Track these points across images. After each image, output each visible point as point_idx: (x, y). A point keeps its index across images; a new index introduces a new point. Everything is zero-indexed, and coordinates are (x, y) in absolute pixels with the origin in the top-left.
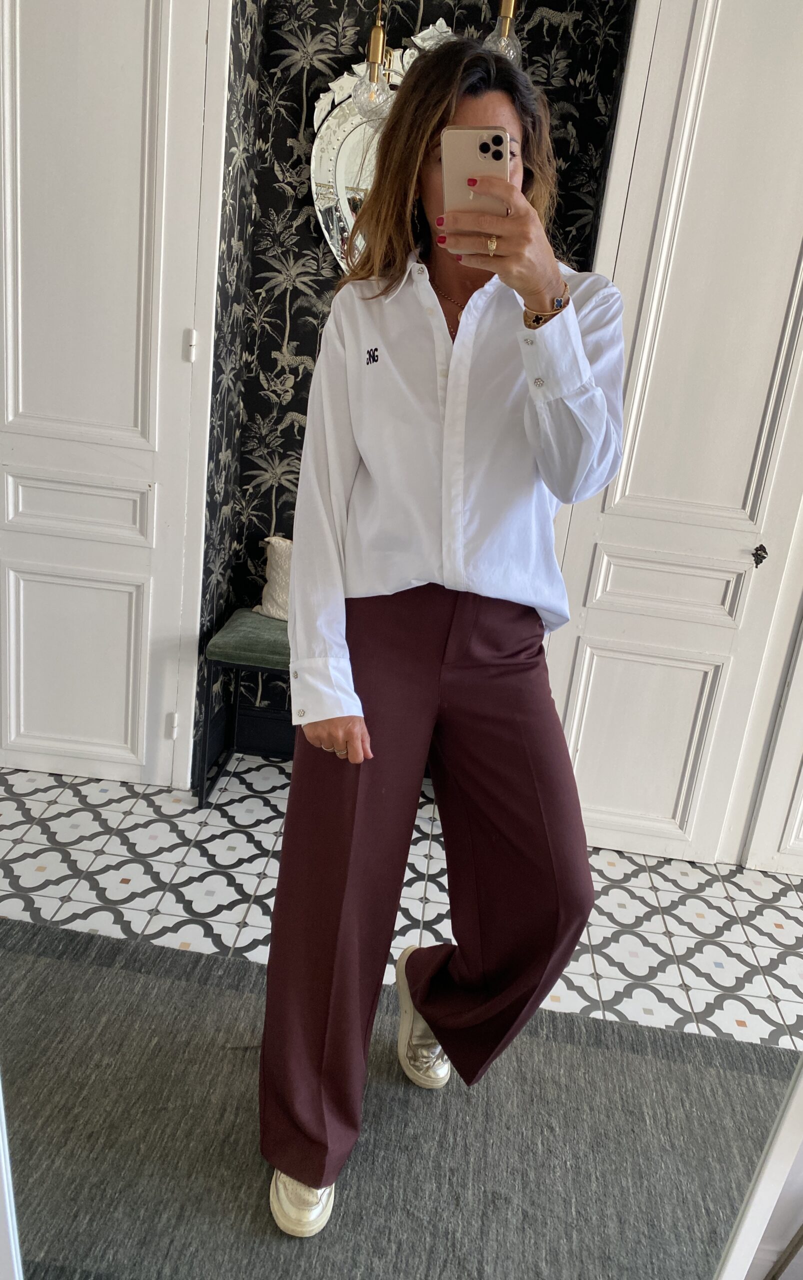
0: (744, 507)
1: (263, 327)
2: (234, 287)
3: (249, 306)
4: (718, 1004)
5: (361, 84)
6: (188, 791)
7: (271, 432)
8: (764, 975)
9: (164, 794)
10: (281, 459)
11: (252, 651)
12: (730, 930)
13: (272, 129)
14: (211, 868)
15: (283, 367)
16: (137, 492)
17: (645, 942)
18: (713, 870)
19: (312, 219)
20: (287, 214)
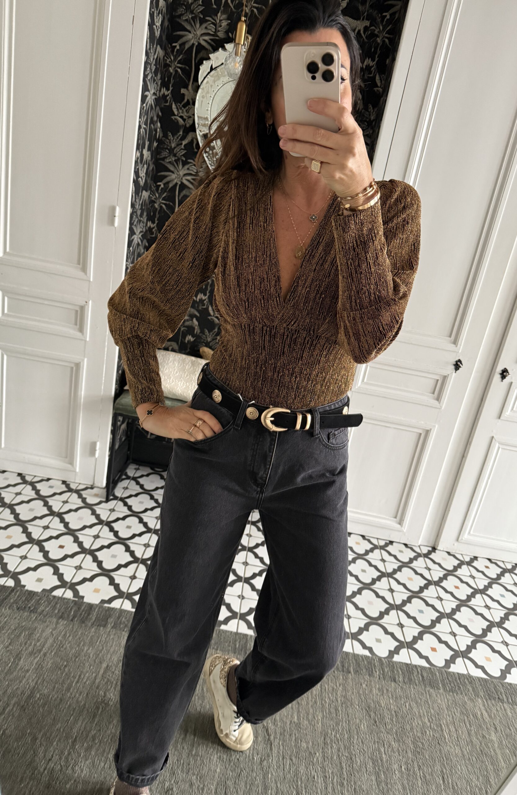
0: (450, 336)
1: (161, 207)
2: (144, 181)
3: (153, 193)
4: (420, 636)
5: (230, 57)
6: (104, 488)
8: (448, 618)
9: (88, 490)
12: (427, 589)
13: (172, 81)
14: (115, 539)
16: (78, 305)
17: (378, 595)
18: (418, 550)
19: (195, 141)
20: (179, 136)
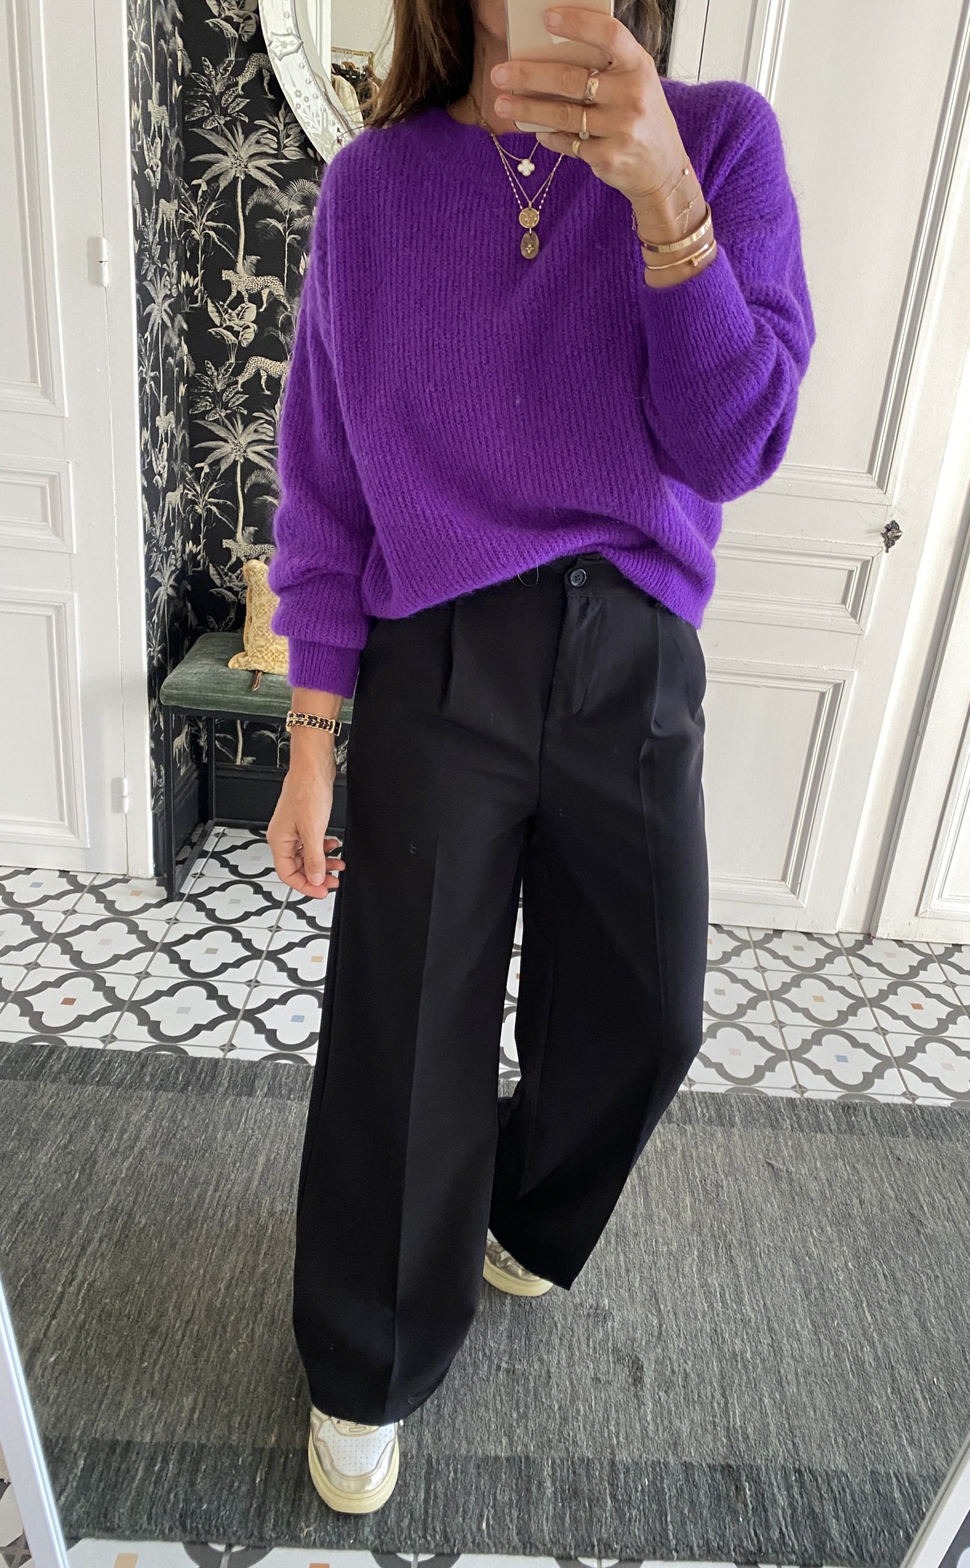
0: (870, 470)
1: (207, 236)
2: (158, 176)
3: (184, 205)
6: (151, 879)
7: (229, 386)
8: (899, 1067)
9: (119, 885)
10: (245, 426)
11: (224, 692)
12: (855, 1014)
14: (184, 977)
15: (239, 293)
16: (46, 475)
17: (750, 1036)
18: (834, 942)
19: (265, 73)
20: (228, 65)
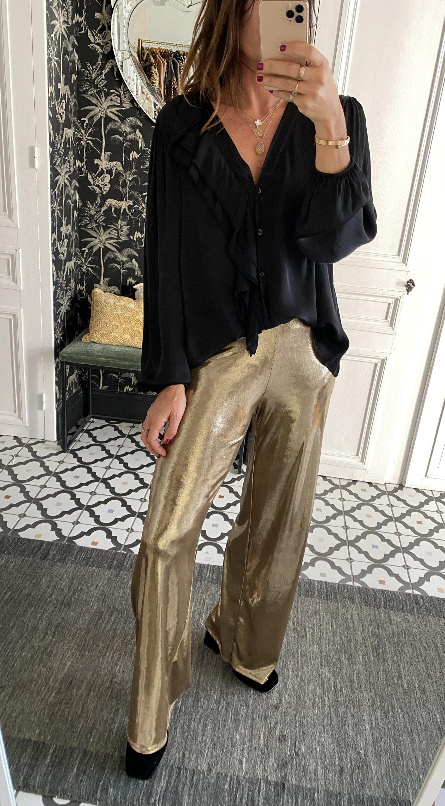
0: (399, 254)
1: (88, 144)
3: (77, 129)
4: (370, 570)
6: (55, 442)
7: (97, 212)
9: (40, 444)
10: (105, 230)
13: (85, 6)
14: (62, 489)
15: (102, 169)
17: (330, 532)
18: (383, 488)
20: (98, 65)
